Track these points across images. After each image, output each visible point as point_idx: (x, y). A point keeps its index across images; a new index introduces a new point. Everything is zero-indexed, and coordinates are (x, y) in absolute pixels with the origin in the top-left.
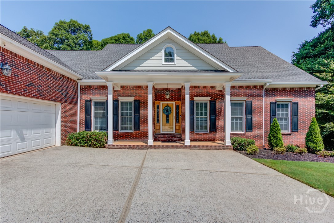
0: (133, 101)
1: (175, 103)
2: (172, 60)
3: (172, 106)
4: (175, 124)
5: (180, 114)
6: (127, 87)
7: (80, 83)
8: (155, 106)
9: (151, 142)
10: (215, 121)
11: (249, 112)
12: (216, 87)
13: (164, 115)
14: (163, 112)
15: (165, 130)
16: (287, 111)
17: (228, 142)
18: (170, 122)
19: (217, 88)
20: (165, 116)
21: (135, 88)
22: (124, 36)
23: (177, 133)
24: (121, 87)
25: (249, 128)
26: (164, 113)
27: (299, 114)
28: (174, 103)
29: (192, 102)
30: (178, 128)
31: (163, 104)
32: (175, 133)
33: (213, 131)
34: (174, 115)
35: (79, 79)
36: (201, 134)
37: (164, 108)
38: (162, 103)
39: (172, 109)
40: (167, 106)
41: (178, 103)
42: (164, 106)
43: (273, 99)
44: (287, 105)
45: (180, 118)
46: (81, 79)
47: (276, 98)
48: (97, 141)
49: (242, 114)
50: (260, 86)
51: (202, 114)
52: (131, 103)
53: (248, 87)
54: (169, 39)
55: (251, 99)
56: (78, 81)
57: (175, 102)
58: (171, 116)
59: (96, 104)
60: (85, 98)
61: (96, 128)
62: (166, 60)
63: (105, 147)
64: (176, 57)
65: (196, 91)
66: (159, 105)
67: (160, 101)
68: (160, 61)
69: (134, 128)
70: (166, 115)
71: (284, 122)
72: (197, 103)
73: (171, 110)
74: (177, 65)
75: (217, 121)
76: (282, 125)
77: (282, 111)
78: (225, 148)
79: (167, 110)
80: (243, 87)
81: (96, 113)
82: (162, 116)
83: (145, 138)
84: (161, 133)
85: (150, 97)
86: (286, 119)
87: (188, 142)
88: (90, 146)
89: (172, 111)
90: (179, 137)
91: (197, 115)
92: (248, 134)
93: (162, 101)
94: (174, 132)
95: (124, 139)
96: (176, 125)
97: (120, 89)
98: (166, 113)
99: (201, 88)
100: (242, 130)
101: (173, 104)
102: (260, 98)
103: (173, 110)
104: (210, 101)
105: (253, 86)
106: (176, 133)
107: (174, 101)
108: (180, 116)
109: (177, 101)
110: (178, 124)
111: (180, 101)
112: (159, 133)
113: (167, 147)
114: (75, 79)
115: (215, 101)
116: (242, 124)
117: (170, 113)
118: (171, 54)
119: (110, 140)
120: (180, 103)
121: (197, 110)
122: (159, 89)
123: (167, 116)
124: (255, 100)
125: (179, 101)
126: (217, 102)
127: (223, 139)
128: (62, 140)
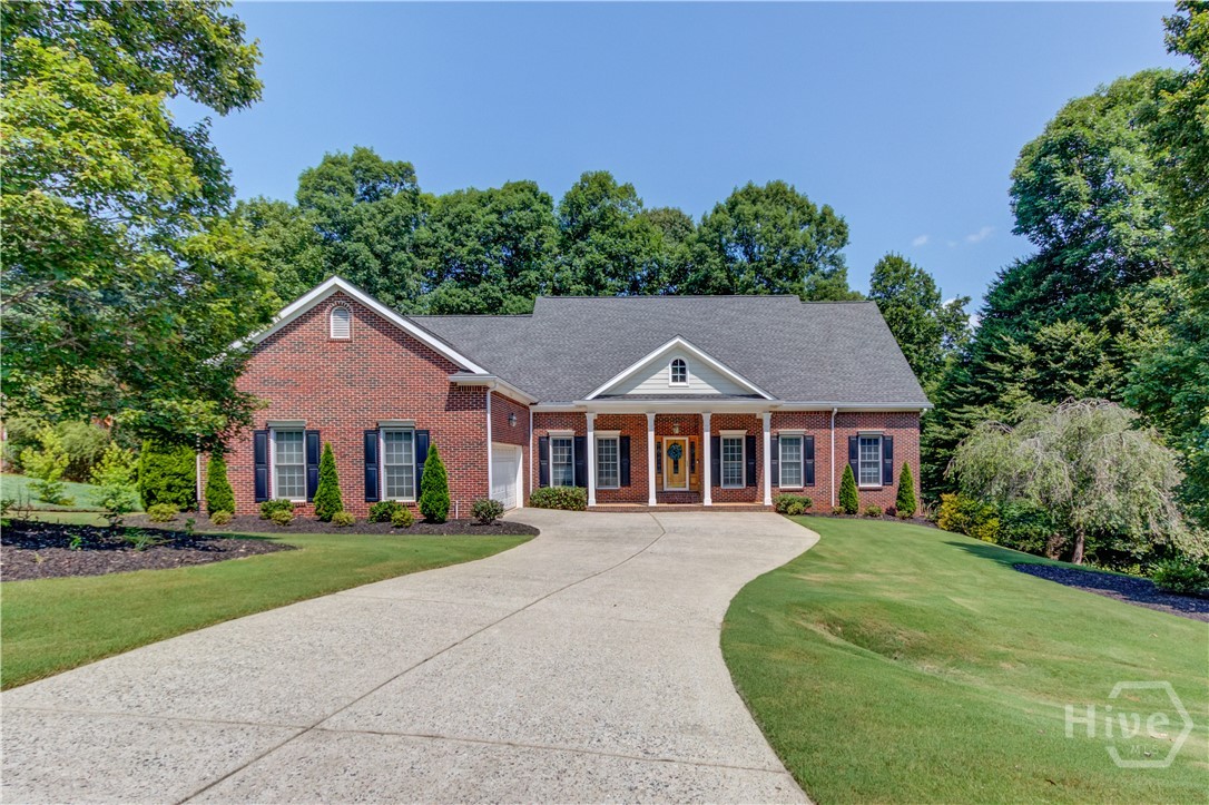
0: (619, 437)
1: (689, 438)
2: (683, 379)
3: (683, 445)
4: (689, 474)
5: (697, 456)
6: (609, 415)
7: (533, 409)
8: (658, 445)
9: (652, 501)
10: (755, 469)
11: (810, 454)
12: (752, 416)
13: (669, 458)
14: (669, 454)
15: (673, 485)
16: (876, 450)
17: (768, 501)
18: (680, 472)
19: (753, 418)
20: (671, 462)
21: (621, 416)
22: (526, 200)
23: (692, 490)
24: (605, 416)
25: (810, 479)
27: (894, 456)
28: (687, 439)
29: (715, 440)
30: (693, 481)
31: (667, 441)
32: (689, 490)
33: (752, 486)
34: (687, 459)
35: (531, 404)
36: (732, 491)
37: (669, 447)
38: (665, 439)
39: (683, 449)
40: (675, 444)
41: (693, 439)
42: (670, 444)
43: (852, 431)
44: (876, 441)
45: (698, 465)
46: (536, 404)
47: (859, 430)
48: (576, 500)
49: (798, 457)
50: (826, 412)
51: (733, 458)
52: (615, 441)
53: (807, 413)
54: (678, 347)
55: (812, 432)
56: (531, 407)
58: (681, 461)
59: (555, 442)
60: (542, 432)
61: (556, 483)
62: (675, 379)
63: (584, 510)
64: (689, 375)
65: (721, 421)
66: (660, 442)
67: (662, 436)
68: (666, 381)
69: (622, 482)
70: (673, 458)
71: (873, 470)
72: (726, 441)
73: (681, 451)
74: (691, 387)
75: (758, 468)
76: (870, 474)
77: (870, 450)
78: (764, 508)
79: (675, 451)
80: (800, 413)
81: (555, 458)
82: (667, 462)
83: (644, 498)
84: (668, 490)
85: (651, 435)
86: (876, 464)
87: (708, 501)
88: (564, 508)
89: (683, 453)
90: (695, 495)
91: (726, 458)
92: (808, 490)
93: (666, 435)
94: (687, 489)
95: (605, 501)
96: (691, 476)
97: (603, 421)
98: (673, 456)
99: (731, 415)
100: (800, 483)
101: (685, 441)
102: (826, 431)
103: (685, 451)
104: (747, 437)
105: (815, 412)
107: (687, 435)
108: (698, 460)
109: (692, 435)
110: (694, 476)
111: (696, 435)
112: (664, 491)
113: (677, 510)
114: (527, 403)
115: (754, 437)
116: (798, 473)
117: (680, 457)
118: (683, 371)
119: (592, 501)
120: (696, 439)
121: (726, 450)
122: (663, 416)
123: (673, 461)
124: (818, 433)
125: (694, 435)
126: (757, 438)
127: (762, 499)
128: (525, 500)
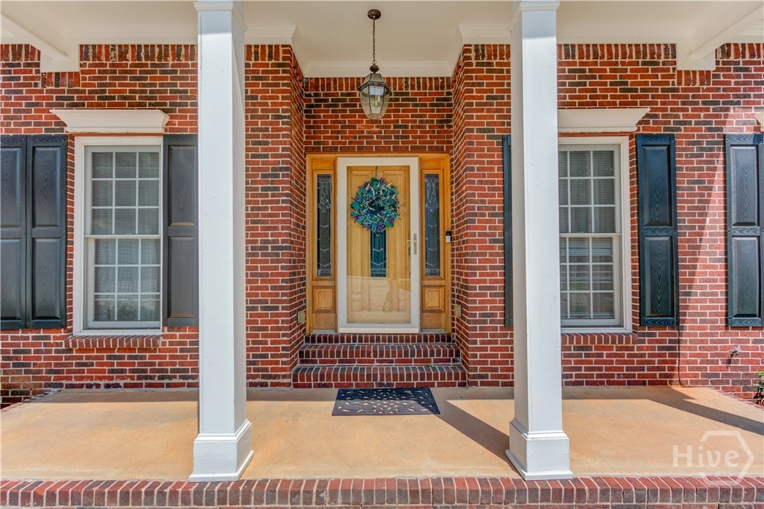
0: (159, 141)
1: (421, 161)
3: (399, 183)
4: (422, 279)
5: (446, 222)
6: (122, 56)
8: (308, 182)
10: (673, 260)
12: (671, 50)
13: (357, 229)
14: (355, 215)
15: (366, 315)
18: (390, 269)
19: (678, 59)
20: (362, 238)
21: (171, 62)
23: (434, 332)
24: (84, 51)
26: (357, 217)
28: (412, 162)
30: (434, 300)
31: (349, 169)
32: (422, 328)
33: (661, 325)
34: (415, 228)
37: (355, 190)
38: (344, 162)
39: (401, 198)
40: (374, 180)
41: (433, 164)
42: (358, 182)
45: (449, 248)
52: (153, 156)
57: (417, 159)
58: (394, 236)
66: (329, 176)
67: (333, 150)
69: (167, 310)
70: (370, 227)
73: (394, 205)
75: (684, 258)
79: (376, 205)
82: (348, 239)
84: (341, 330)
89: (401, 210)
93: (347, 150)
94: (414, 328)
95: (102, 383)
96: (423, 287)
97: (76, 68)
98: (369, 220)
99: (581, 57)
101: (407, 169)
103: (407, 204)
104: (638, 141)
106: (428, 332)
107: (416, 150)
108: (450, 233)
109: (432, 150)
110: (437, 282)
111: (449, 148)
112: (328, 332)
115: (669, 142)
117: (391, 221)
120: (446, 165)
122: (328, 83)
123: (373, 236)
125: (440, 150)
126: (681, 143)
